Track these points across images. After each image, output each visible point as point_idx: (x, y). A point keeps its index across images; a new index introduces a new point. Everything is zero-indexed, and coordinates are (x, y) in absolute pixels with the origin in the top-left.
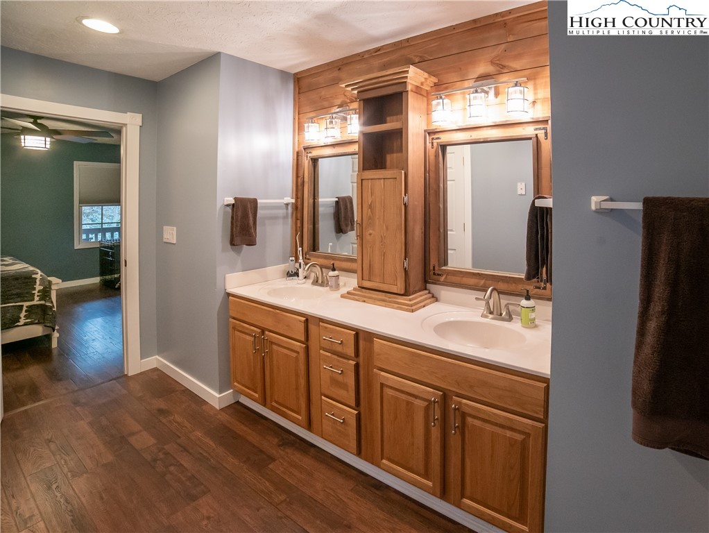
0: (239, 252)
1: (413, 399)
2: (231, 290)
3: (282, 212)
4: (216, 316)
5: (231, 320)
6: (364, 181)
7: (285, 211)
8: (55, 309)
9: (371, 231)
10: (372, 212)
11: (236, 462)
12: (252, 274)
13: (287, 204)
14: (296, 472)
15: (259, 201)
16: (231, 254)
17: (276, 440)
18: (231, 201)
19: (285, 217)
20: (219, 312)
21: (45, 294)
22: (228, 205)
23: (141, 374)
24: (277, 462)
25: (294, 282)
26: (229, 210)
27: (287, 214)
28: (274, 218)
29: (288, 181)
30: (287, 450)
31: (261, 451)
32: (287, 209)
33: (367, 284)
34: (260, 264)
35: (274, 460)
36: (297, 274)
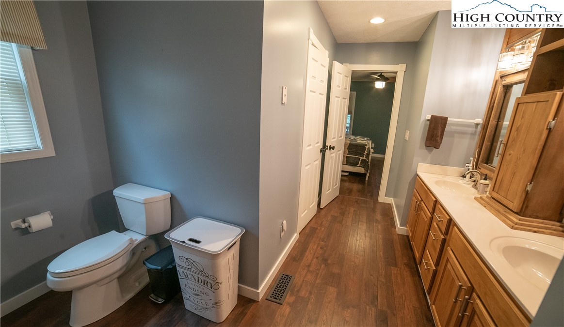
0: (430, 151)
1: (457, 279)
2: (419, 173)
3: (471, 130)
4: (408, 185)
5: (415, 190)
6: (520, 105)
7: (474, 129)
8: (369, 163)
9: (511, 152)
10: (517, 134)
11: (382, 255)
12: (436, 168)
13: (477, 124)
14: (399, 278)
15: (449, 119)
16: (425, 151)
17: (406, 261)
18: (429, 117)
19: (473, 134)
20: (410, 183)
21: (368, 155)
22: (428, 120)
23: (384, 203)
24: (397, 268)
25: (461, 181)
26: (428, 122)
27: (476, 132)
28: (463, 133)
29: (483, 105)
30: (405, 268)
31: (396, 260)
32: (476, 127)
33: (495, 195)
34: (444, 163)
35: (396, 266)
36: (465, 177)
